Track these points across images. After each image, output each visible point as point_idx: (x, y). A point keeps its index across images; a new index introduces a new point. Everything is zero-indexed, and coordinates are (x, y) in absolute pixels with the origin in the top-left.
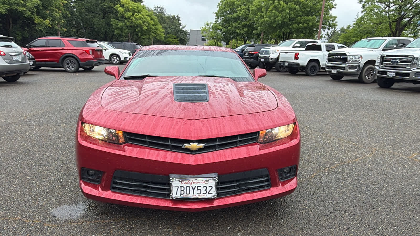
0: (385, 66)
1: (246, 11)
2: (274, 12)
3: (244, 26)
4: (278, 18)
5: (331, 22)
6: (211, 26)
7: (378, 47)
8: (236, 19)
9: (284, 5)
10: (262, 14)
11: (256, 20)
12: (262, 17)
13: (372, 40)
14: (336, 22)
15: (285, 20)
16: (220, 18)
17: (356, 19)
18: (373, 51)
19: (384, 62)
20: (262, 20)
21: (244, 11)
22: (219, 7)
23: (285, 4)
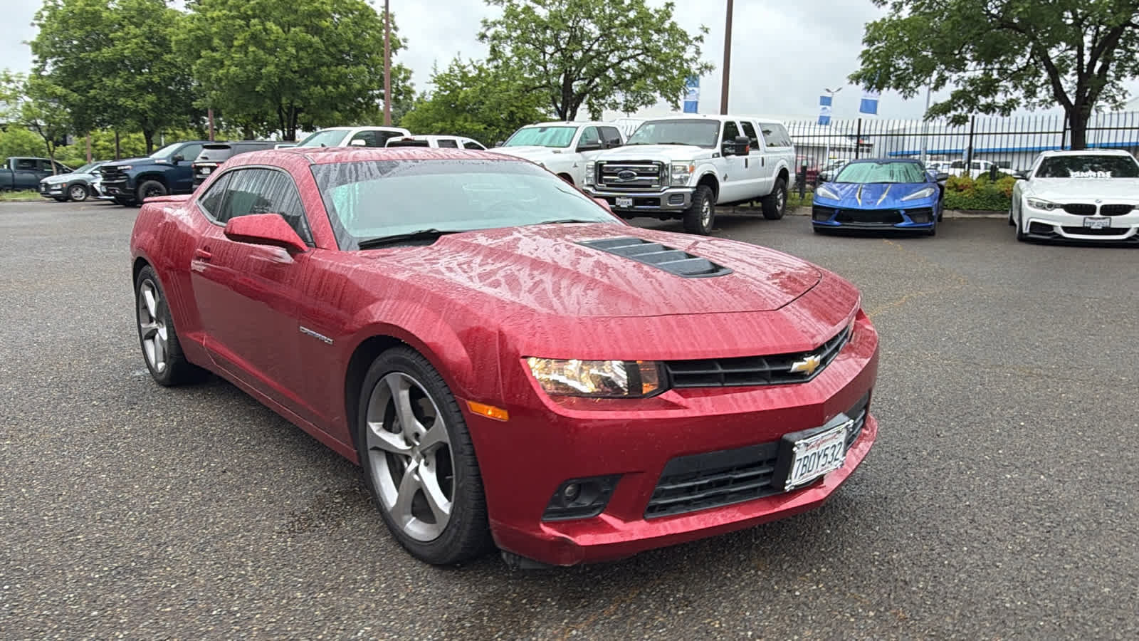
0: (608, 186)
1: (143, 43)
2: (253, 52)
3: (142, 89)
4: (268, 68)
5: (401, 84)
6: (22, 83)
7: (566, 144)
8: (111, 68)
9: (278, 33)
10: (214, 54)
11: (198, 72)
12: (217, 64)
13: (550, 129)
14: (412, 84)
15: (289, 75)
16: (49, 61)
17: (432, 76)
18: (559, 152)
19: (605, 177)
20: (221, 71)
21: (137, 44)
22: (42, 26)
23: (280, 31)
